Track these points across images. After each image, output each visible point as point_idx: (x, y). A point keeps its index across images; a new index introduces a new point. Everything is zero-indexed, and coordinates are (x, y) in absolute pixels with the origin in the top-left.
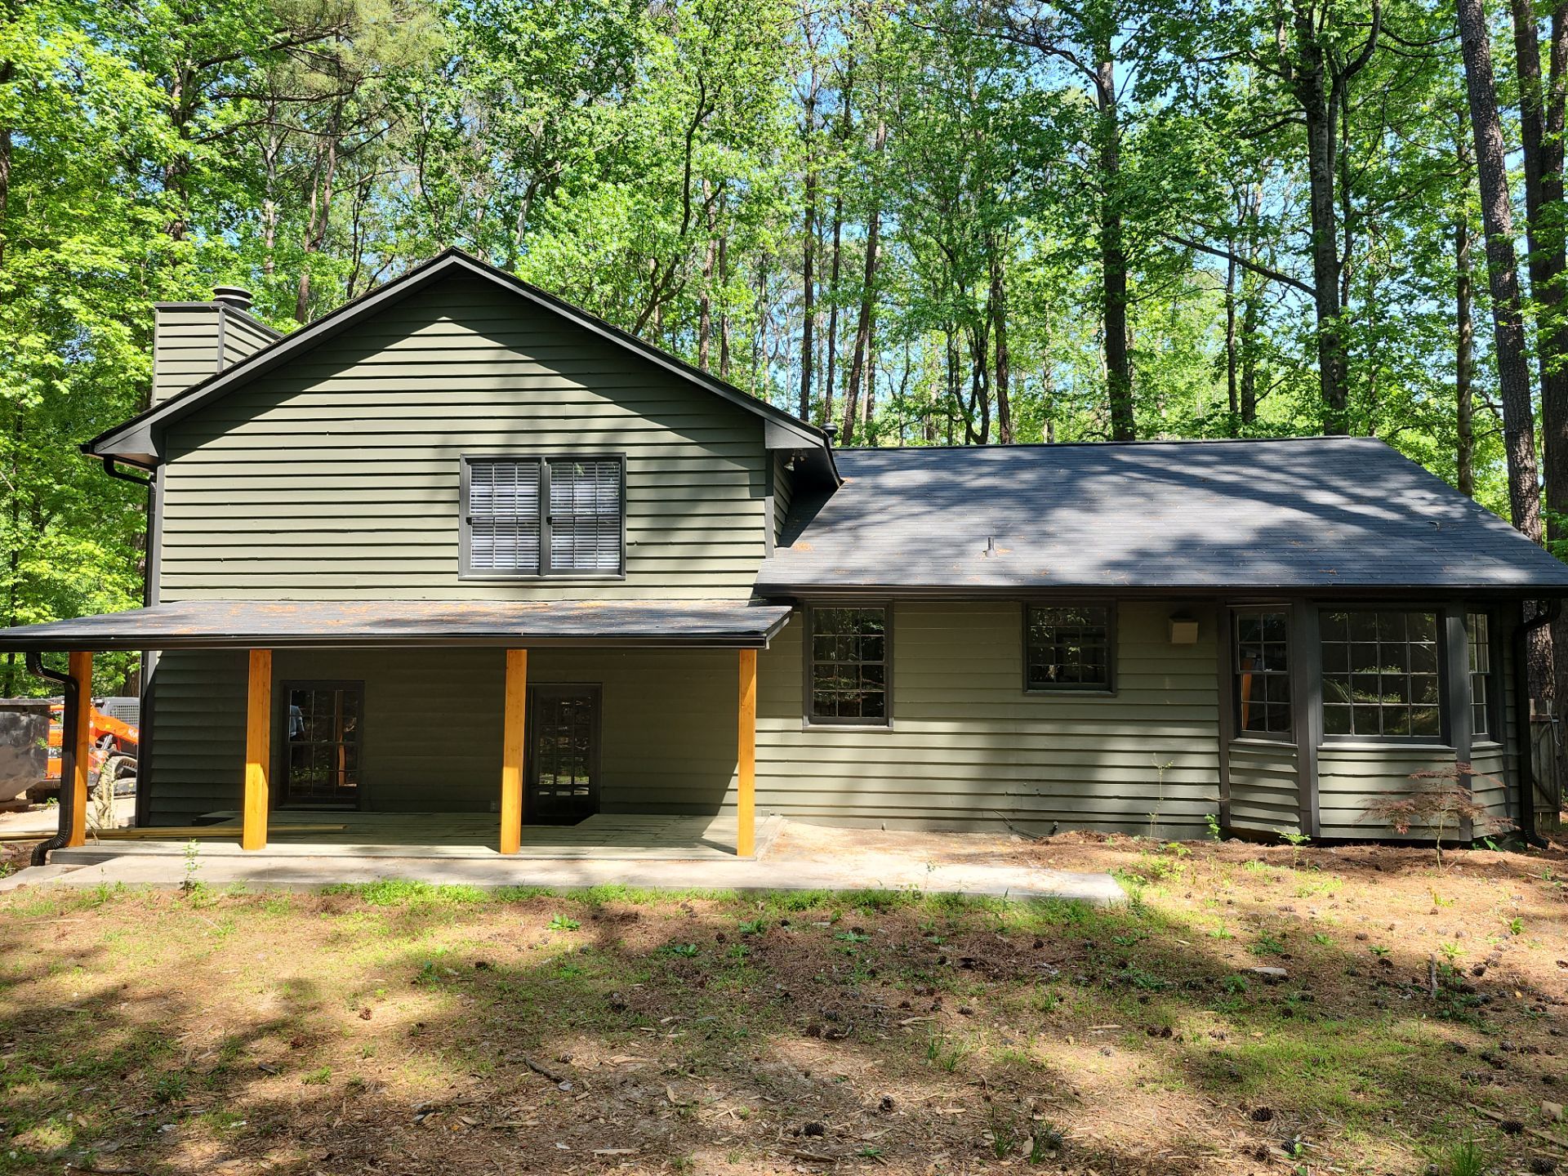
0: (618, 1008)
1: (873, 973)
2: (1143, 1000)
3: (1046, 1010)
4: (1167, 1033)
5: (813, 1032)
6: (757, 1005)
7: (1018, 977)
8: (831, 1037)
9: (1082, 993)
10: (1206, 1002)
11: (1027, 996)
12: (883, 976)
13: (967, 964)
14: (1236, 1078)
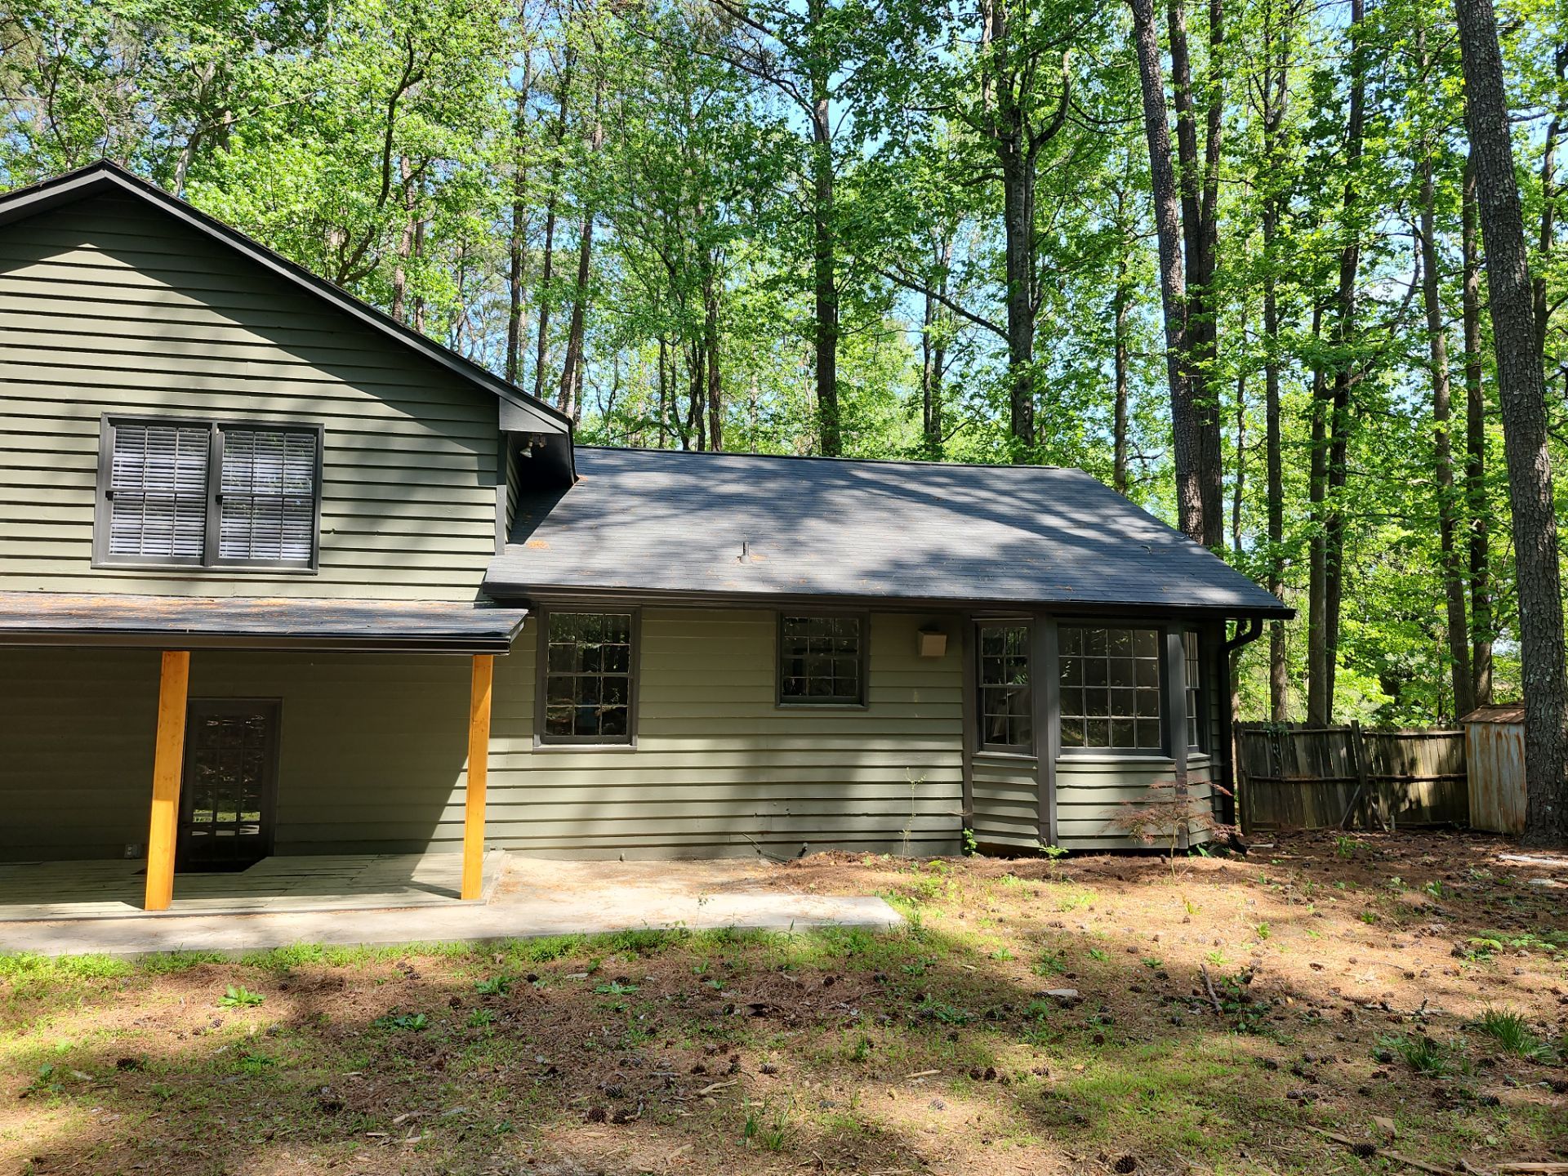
0: (332, 1108)
1: (652, 1031)
2: (954, 1037)
3: (857, 1059)
4: (990, 1074)
5: (597, 1116)
6: (518, 1086)
7: (818, 1023)
8: (620, 1120)
9: (889, 1034)
11: (835, 1042)
12: (665, 1034)
13: (758, 1010)
14: (1082, 1122)
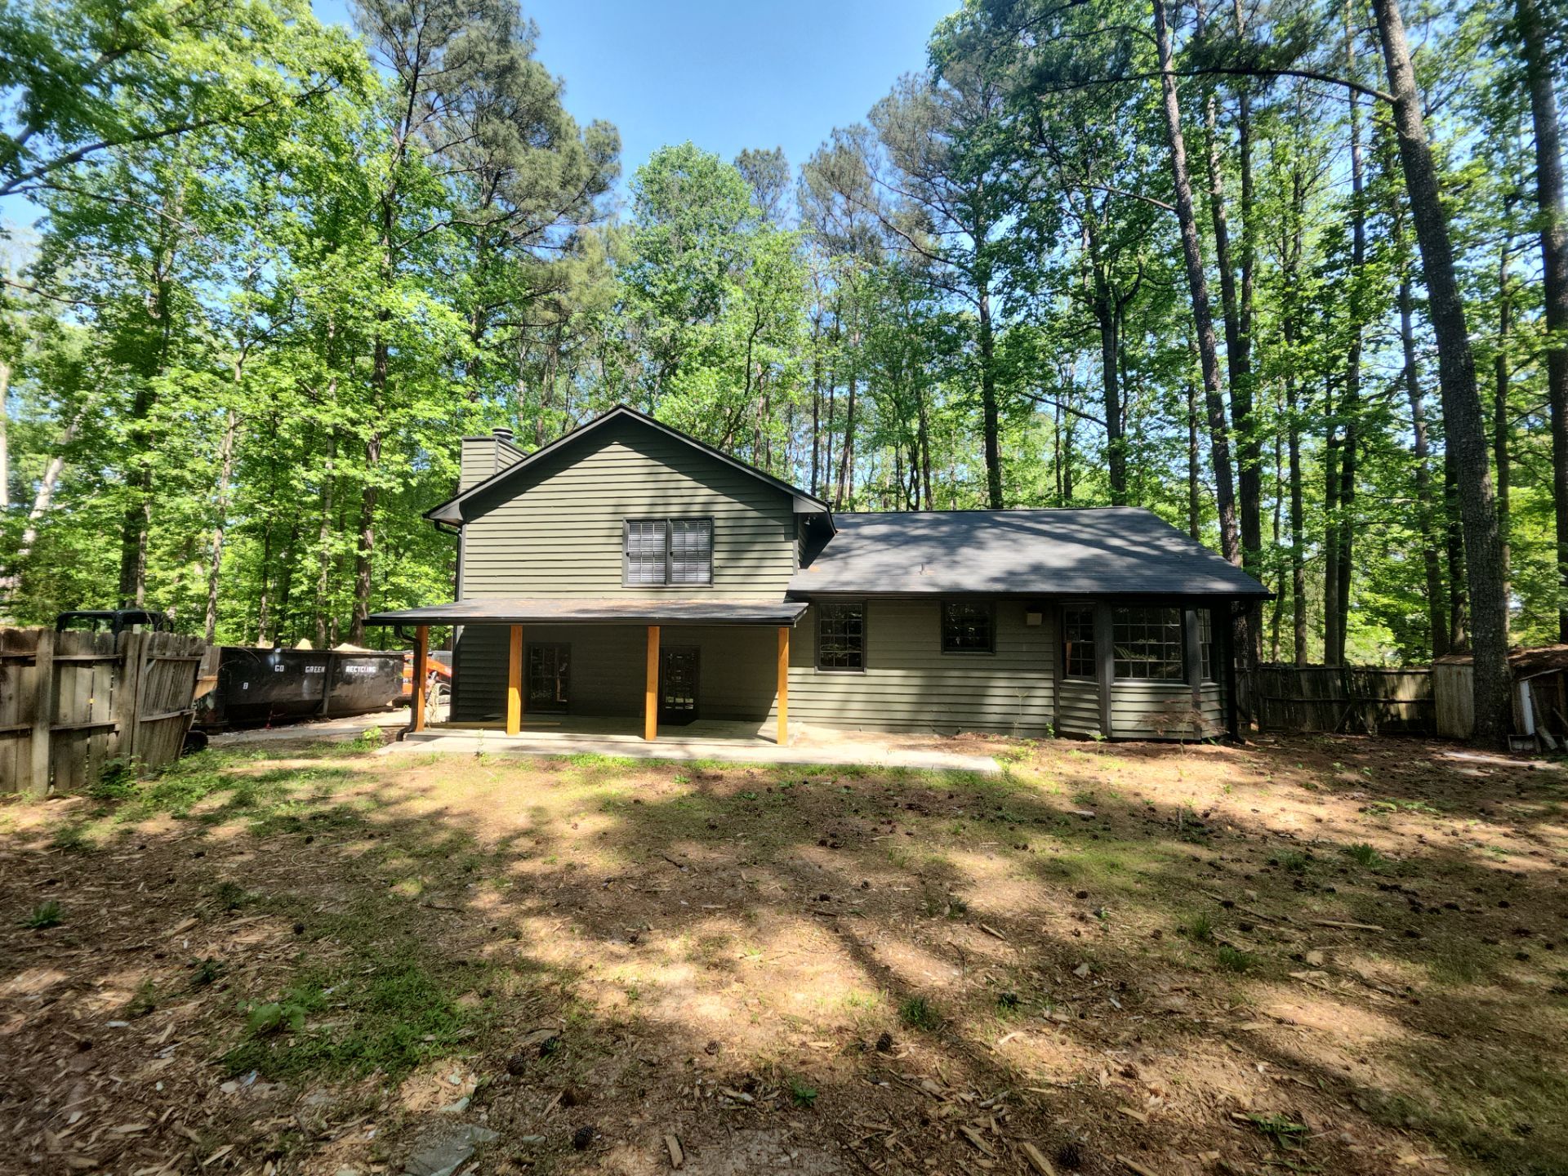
0: (713, 827)
1: (856, 811)
2: (1012, 829)
3: (956, 833)
4: (1025, 847)
5: (823, 843)
6: (791, 827)
7: (940, 815)
8: (833, 846)
9: (976, 824)
10: (1048, 830)
11: (944, 825)
12: (862, 813)
13: (910, 807)
14: (1065, 873)
